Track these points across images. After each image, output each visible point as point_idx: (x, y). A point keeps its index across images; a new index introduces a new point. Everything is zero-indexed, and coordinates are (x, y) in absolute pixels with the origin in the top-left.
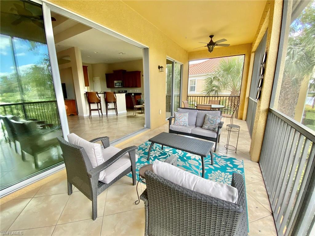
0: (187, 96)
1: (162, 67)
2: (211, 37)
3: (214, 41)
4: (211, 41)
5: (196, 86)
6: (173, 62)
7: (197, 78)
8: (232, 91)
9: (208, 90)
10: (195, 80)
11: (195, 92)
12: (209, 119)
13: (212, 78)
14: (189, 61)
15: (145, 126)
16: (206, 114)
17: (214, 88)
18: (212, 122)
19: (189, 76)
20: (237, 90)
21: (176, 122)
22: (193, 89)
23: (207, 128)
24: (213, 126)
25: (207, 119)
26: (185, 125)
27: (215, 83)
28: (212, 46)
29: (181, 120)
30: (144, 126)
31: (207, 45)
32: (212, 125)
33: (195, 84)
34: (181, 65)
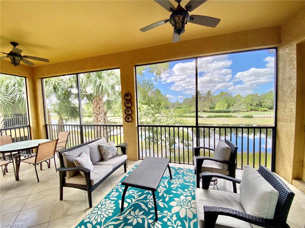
12: (107, 148)
18: (112, 149)
24: (116, 152)
25: (106, 149)
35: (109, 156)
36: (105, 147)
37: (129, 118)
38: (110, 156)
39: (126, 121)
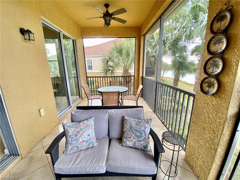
0: (87, 77)
1: (29, 32)
2: (107, 6)
3: (110, 12)
4: (107, 11)
5: (93, 65)
6: (59, 33)
7: (93, 59)
8: (123, 70)
9: (106, 70)
10: (91, 60)
11: (93, 70)
12: (131, 127)
13: (108, 59)
14: (83, 38)
15: (6, 151)
16: (123, 117)
17: (110, 68)
18: (138, 134)
19: (86, 56)
20: (127, 70)
21: (70, 147)
22: (91, 68)
23: (131, 146)
24: (142, 143)
25: (128, 128)
26: (91, 146)
27: (110, 63)
28: (108, 18)
29: (81, 140)
30: (4, 152)
31: (102, 15)
32: (140, 141)
33: (91, 64)
34: (73, 41)
35: (128, 143)
36: (128, 124)
37: (211, 85)
38: (130, 144)
39: (202, 90)
